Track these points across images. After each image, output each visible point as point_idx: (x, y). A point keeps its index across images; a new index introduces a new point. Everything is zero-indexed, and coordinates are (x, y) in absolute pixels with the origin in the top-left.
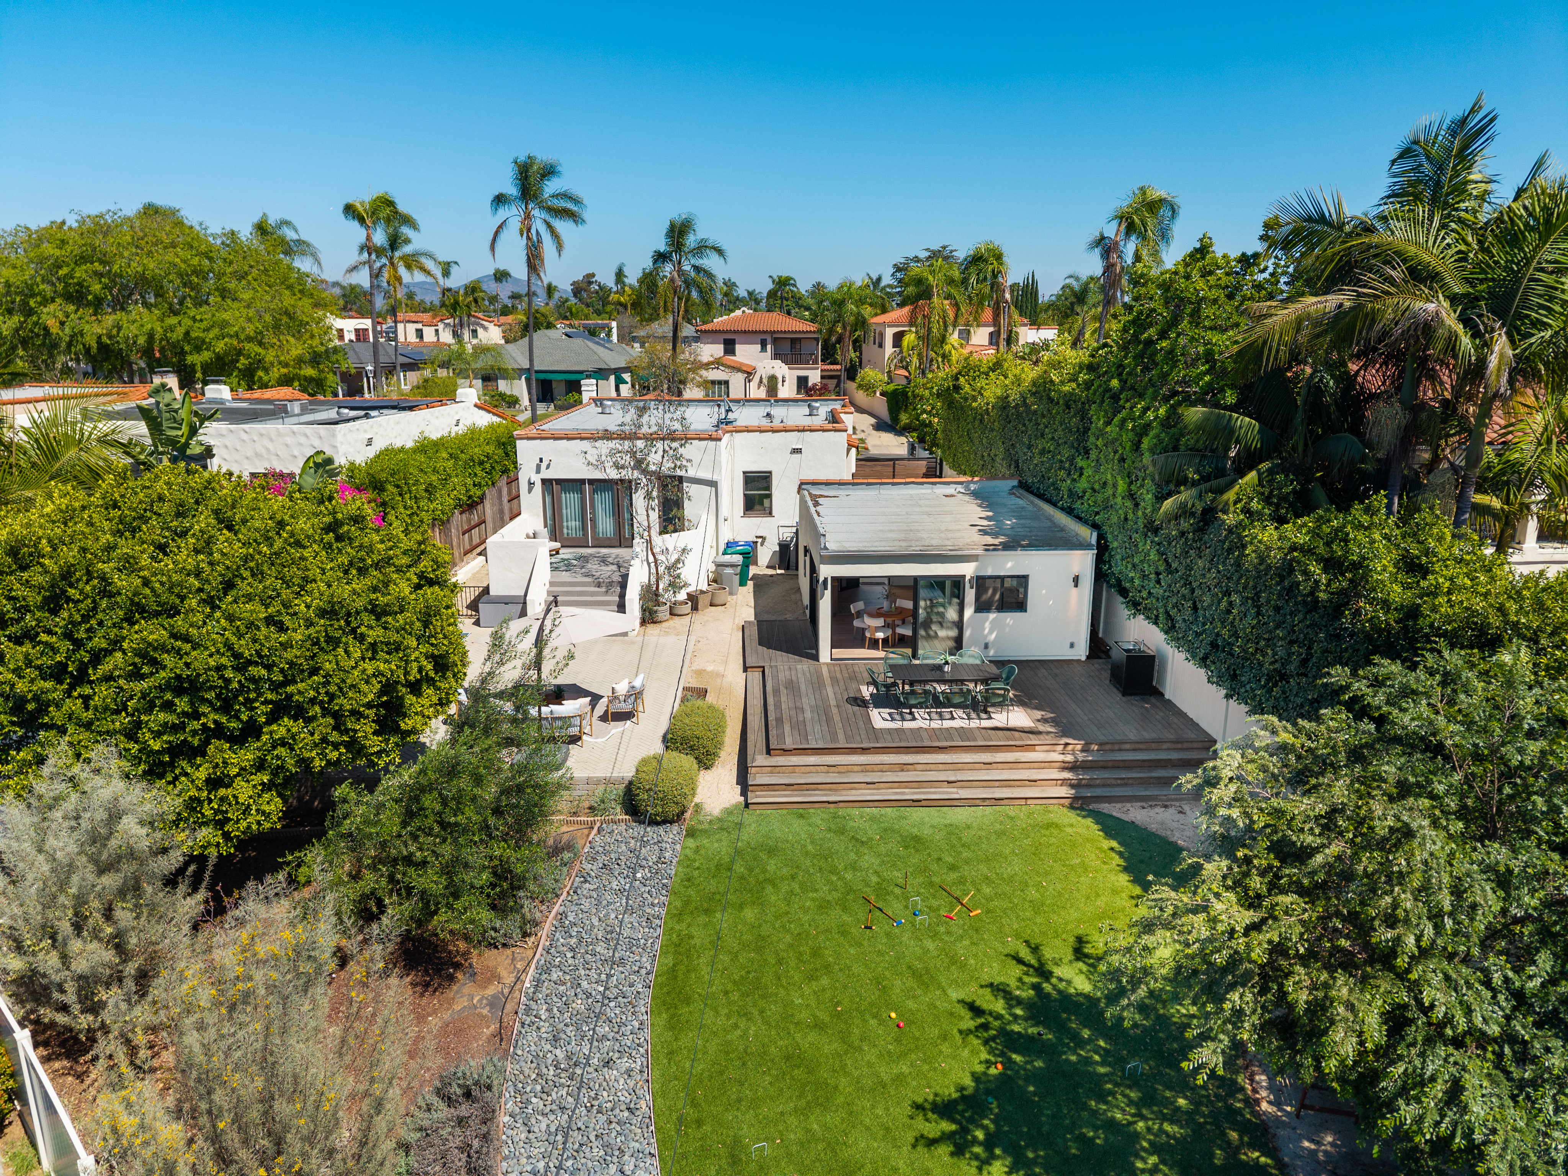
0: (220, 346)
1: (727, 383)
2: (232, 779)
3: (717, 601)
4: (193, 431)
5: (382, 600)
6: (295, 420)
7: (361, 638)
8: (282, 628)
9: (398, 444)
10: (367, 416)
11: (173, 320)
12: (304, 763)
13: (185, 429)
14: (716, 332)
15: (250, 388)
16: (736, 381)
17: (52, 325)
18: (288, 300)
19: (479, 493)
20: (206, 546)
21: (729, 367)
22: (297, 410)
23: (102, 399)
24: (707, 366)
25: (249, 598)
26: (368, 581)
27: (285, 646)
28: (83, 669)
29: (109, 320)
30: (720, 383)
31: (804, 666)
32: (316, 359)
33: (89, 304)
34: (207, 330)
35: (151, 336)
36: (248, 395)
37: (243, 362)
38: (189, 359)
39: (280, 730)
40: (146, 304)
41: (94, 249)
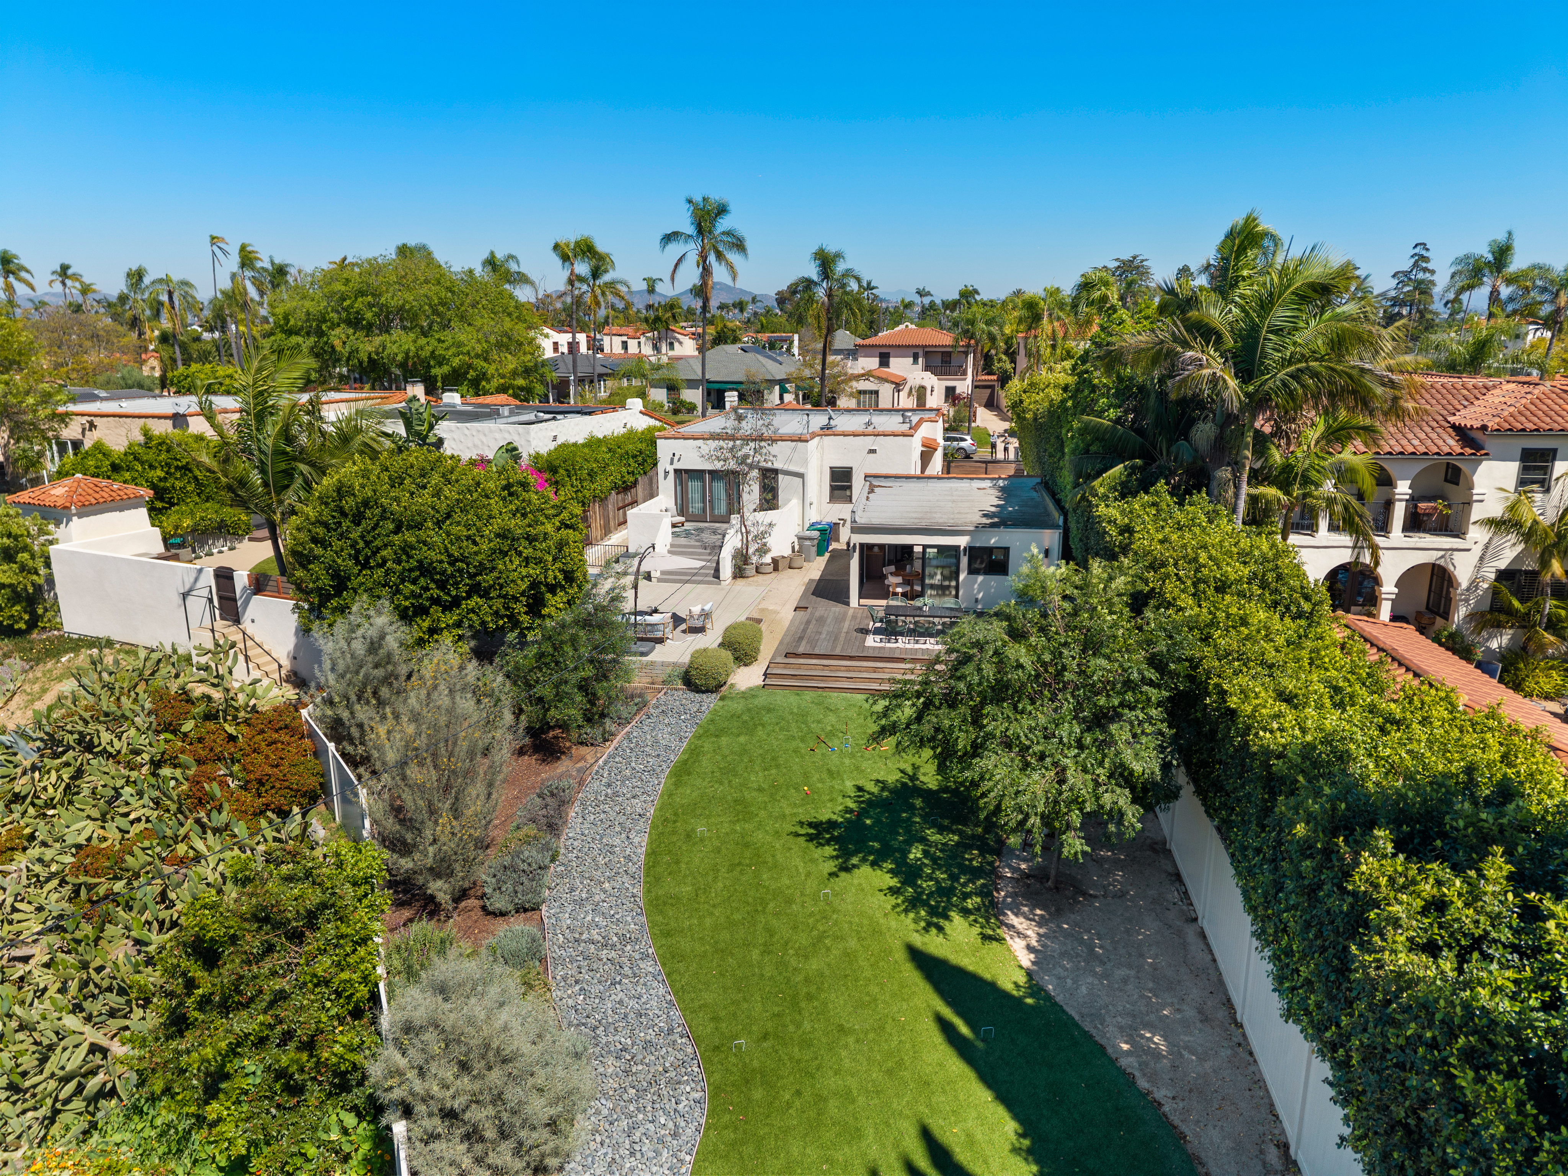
0: (456, 362)
1: (876, 392)
2: (442, 629)
3: (794, 565)
4: (431, 427)
5: (533, 532)
6: (504, 420)
7: (520, 554)
8: (475, 543)
9: (572, 440)
10: (554, 419)
11: (422, 341)
12: (483, 623)
13: (426, 425)
14: (873, 346)
15: (477, 394)
16: (886, 391)
17: (337, 343)
18: (508, 324)
19: (632, 479)
20: (437, 494)
21: (879, 378)
22: (506, 413)
23: (370, 402)
24: (857, 377)
25: (459, 524)
26: (527, 521)
27: (476, 553)
28: (367, 559)
29: (378, 340)
30: (871, 392)
31: (837, 608)
32: (527, 372)
33: (363, 328)
34: (447, 349)
35: (407, 353)
36: (474, 400)
37: (472, 374)
38: (434, 371)
39: (471, 603)
40: (404, 328)
41: (368, 285)
